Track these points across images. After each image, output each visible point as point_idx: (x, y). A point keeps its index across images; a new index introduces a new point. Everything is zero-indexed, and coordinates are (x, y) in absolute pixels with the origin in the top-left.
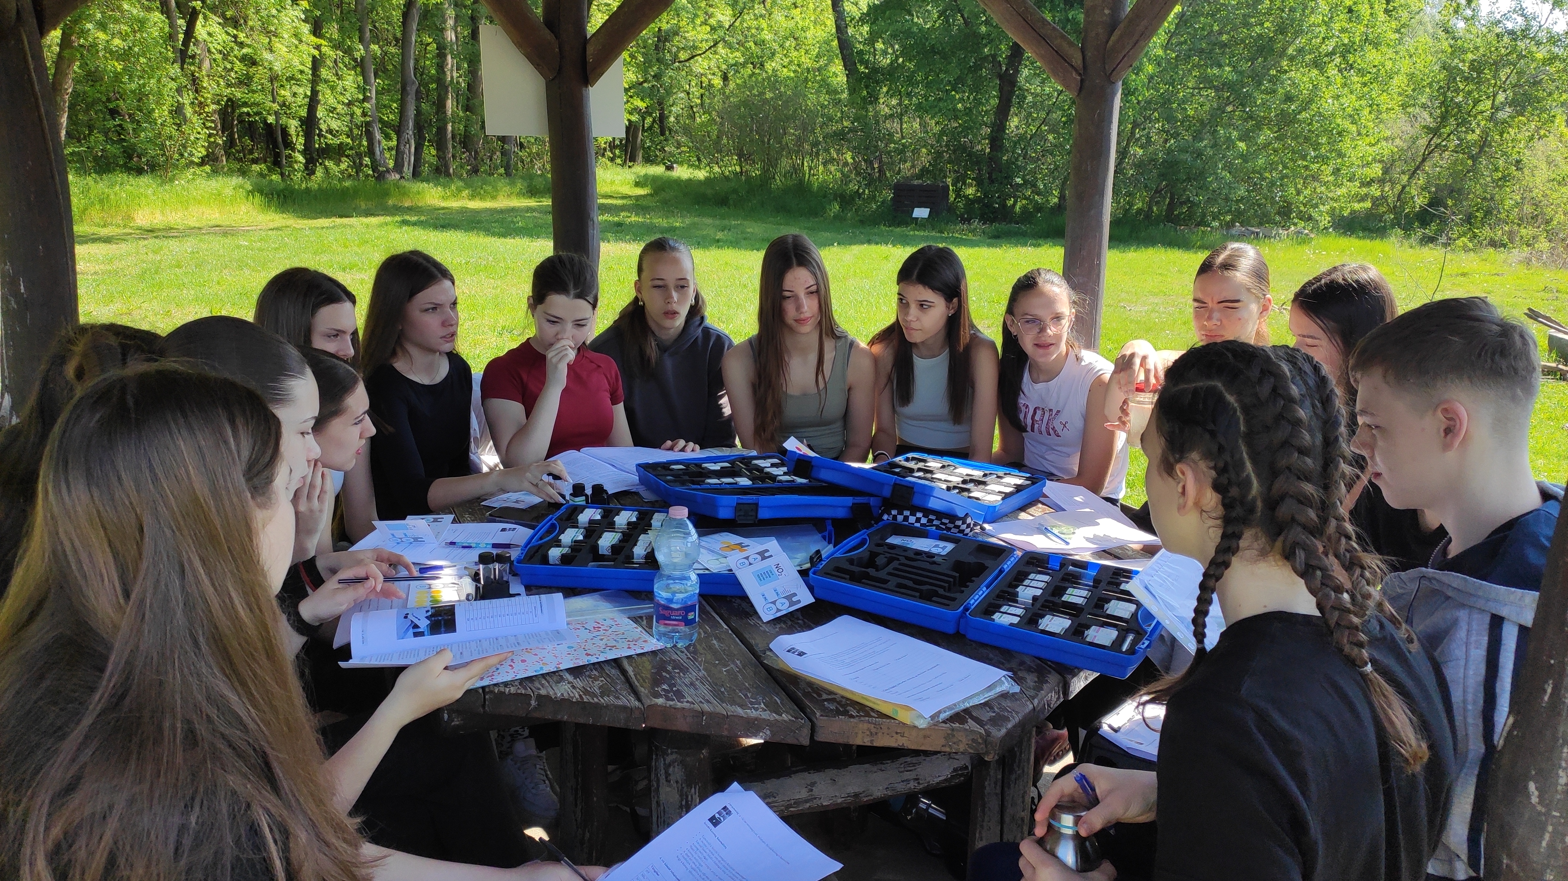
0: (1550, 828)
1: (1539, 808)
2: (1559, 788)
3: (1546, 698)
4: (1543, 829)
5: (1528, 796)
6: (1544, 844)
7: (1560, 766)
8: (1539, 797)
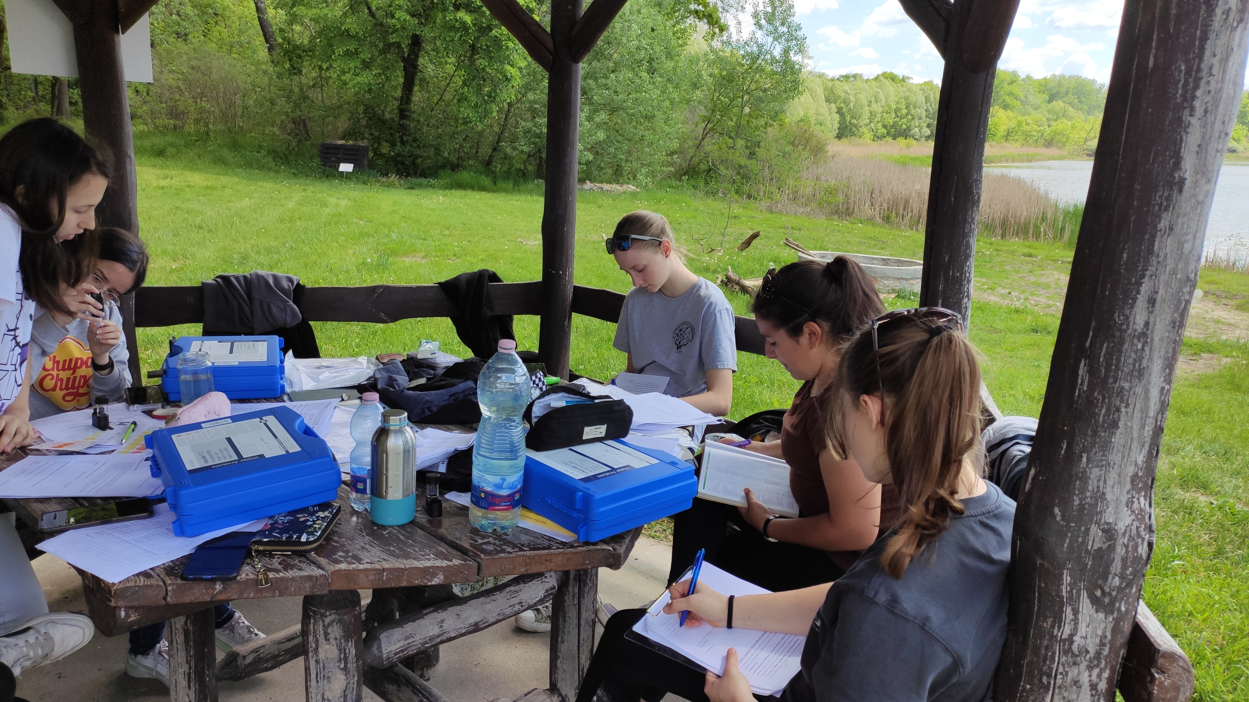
0: (1069, 535)
1: (1062, 523)
2: (1075, 508)
3: (1063, 452)
4: (1065, 536)
5: (1054, 516)
6: (1066, 545)
7: (1075, 494)
8: (1061, 516)
